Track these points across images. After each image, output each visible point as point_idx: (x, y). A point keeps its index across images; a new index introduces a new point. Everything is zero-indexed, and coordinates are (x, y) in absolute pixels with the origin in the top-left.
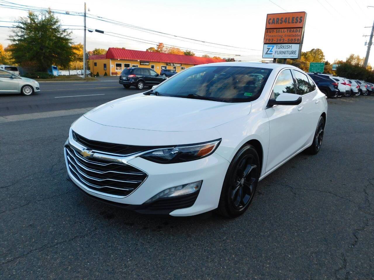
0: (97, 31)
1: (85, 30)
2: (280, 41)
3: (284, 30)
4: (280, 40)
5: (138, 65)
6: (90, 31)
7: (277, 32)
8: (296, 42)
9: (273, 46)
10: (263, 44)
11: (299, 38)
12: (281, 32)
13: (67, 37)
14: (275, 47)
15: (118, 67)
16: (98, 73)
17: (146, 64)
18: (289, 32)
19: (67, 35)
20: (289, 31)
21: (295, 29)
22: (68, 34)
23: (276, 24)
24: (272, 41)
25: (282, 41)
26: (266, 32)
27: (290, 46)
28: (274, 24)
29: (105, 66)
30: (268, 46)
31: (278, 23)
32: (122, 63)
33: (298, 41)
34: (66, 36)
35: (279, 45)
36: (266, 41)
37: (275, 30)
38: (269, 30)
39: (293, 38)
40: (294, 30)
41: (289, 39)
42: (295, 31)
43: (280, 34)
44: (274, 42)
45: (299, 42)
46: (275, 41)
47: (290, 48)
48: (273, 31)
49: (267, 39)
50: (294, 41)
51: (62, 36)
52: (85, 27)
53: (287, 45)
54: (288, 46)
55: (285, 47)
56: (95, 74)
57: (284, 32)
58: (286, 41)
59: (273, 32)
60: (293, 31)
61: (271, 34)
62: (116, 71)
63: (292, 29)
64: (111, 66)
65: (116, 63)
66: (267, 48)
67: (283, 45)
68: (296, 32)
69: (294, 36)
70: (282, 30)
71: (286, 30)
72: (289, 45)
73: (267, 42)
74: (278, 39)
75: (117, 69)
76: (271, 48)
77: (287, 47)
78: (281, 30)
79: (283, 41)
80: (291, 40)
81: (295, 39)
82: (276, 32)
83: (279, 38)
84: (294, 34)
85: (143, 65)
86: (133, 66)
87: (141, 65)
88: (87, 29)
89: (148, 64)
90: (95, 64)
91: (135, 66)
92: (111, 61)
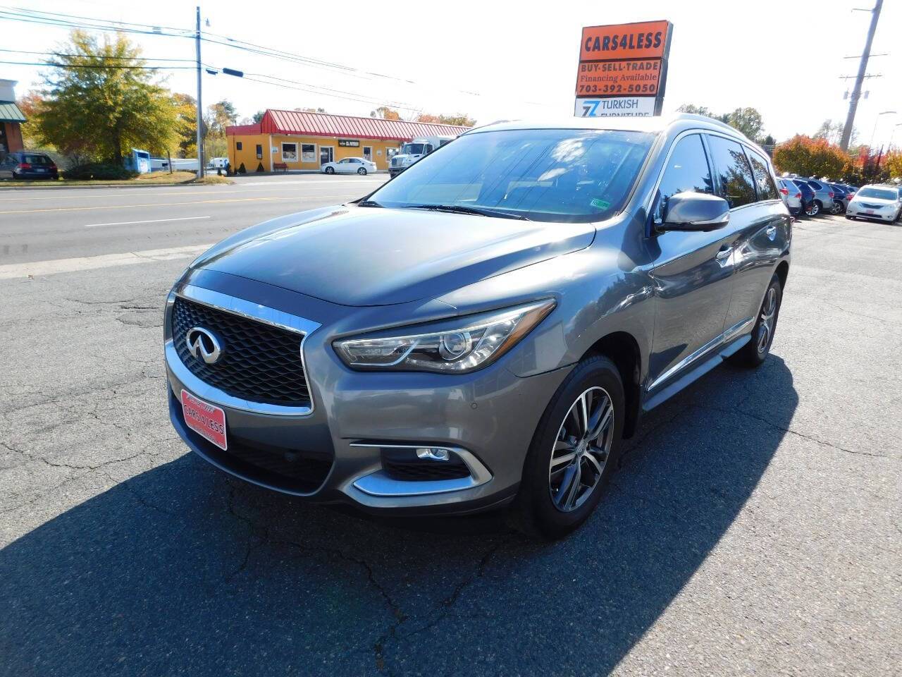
0: (227, 71)
1: (199, 69)
2: (613, 90)
3: (620, 64)
4: (613, 88)
5: (333, 147)
6: (210, 72)
7: (605, 68)
8: (648, 92)
9: (597, 103)
10: (575, 97)
11: (655, 82)
12: (615, 69)
13: (161, 85)
14: (601, 104)
15: (287, 153)
16: (242, 166)
17: (351, 144)
18: (633, 69)
20: (631, 66)
21: (645, 62)
22: (165, 78)
23: (603, 49)
24: (594, 91)
25: (616, 89)
26: (581, 70)
27: (635, 102)
28: (599, 50)
29: (259, 149)
30: (586, 102)
31: (608, 49)
32: (297, 144)
33: (651, 91)
34: (160, 82)
35: (610, 100)
36: (581, 91)
37: (601, 65)
38: (586, 64)
39: (642, 83)
40: (642, 64)
41: (631, 86)
42: (645, 67)
43: (612, 74)
44: (598, 93)
45: (654, 92)
46: (600, 90)
47: (635, 106)
48: (596, 67)
49: (582, 87)
50: (643, 91)
51: (151, 83)
52: (199, 62)
53: (627, 99)
54: (629, 102)
55: (623, 104)
56: (238, 167)
57: (620, 69)
58: (625, 89)
59: (596, 70)
60: (642, 67)
61: (593, 74)
62: (284, 160)
63: (639, 63)
64: (272, 149)
65: (282, 143)
66: (584, 108)
67: (618, 99)
68: (647, 69)
69: (642, 78)
70: (617, 64)
71: (624, 64)
72: (632, 98)
73: (584, 92)
74: (606, 86)
75: (285, 156)
76: (593, 106)
77: (627, 105)
78: (614, 65)
79: (619, 91)
80: (636, 87)
81: (645, 86)
82: (602, 69)
83: (610, 84)
84: (643, 73)
85: (345, 146)
86: (323, 150)
87: (340, 146)
88: (202, 66)
89: (356, 144)
90: (239, 146)
91: (326, 150)
92: (270, 137)
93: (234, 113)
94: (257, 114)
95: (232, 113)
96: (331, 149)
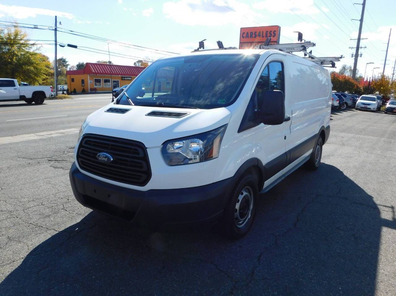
0: (69, 46)
1: (56, 44)
5: (119, 80)
6: (61, 46)
13: (37, 52)
15: (97, 83)
16: (75, 89)
17: (128, 78)
19: (37, 49)
23: (250, 38)
26: (240, 46)
28: (248, 38)
29: (83, 81)
31: (252, 37)
32: (101, 79)
37: (250, 44)
38: (243, 44)
48: (247, 45)
51: (31, 51)
52: (56, 41)
56: (73, 90)
62: (95, 87)
64: (89, 81)
65: (94, 78)
70: (257, 44)
71: (260, 44)
75: (96, 85)
78: (255, 44)
82: (250, 46)
85: (125, 80)
86: (114, 81)
87: (122, 80)
88: (57, 43)
89: (130, 79)
90: (73, 80)
91: (116, 81)
92: (89, 76)
93: (67, 63)
94: (78, 64)
95: (66, 63)
96: (118, 81)
